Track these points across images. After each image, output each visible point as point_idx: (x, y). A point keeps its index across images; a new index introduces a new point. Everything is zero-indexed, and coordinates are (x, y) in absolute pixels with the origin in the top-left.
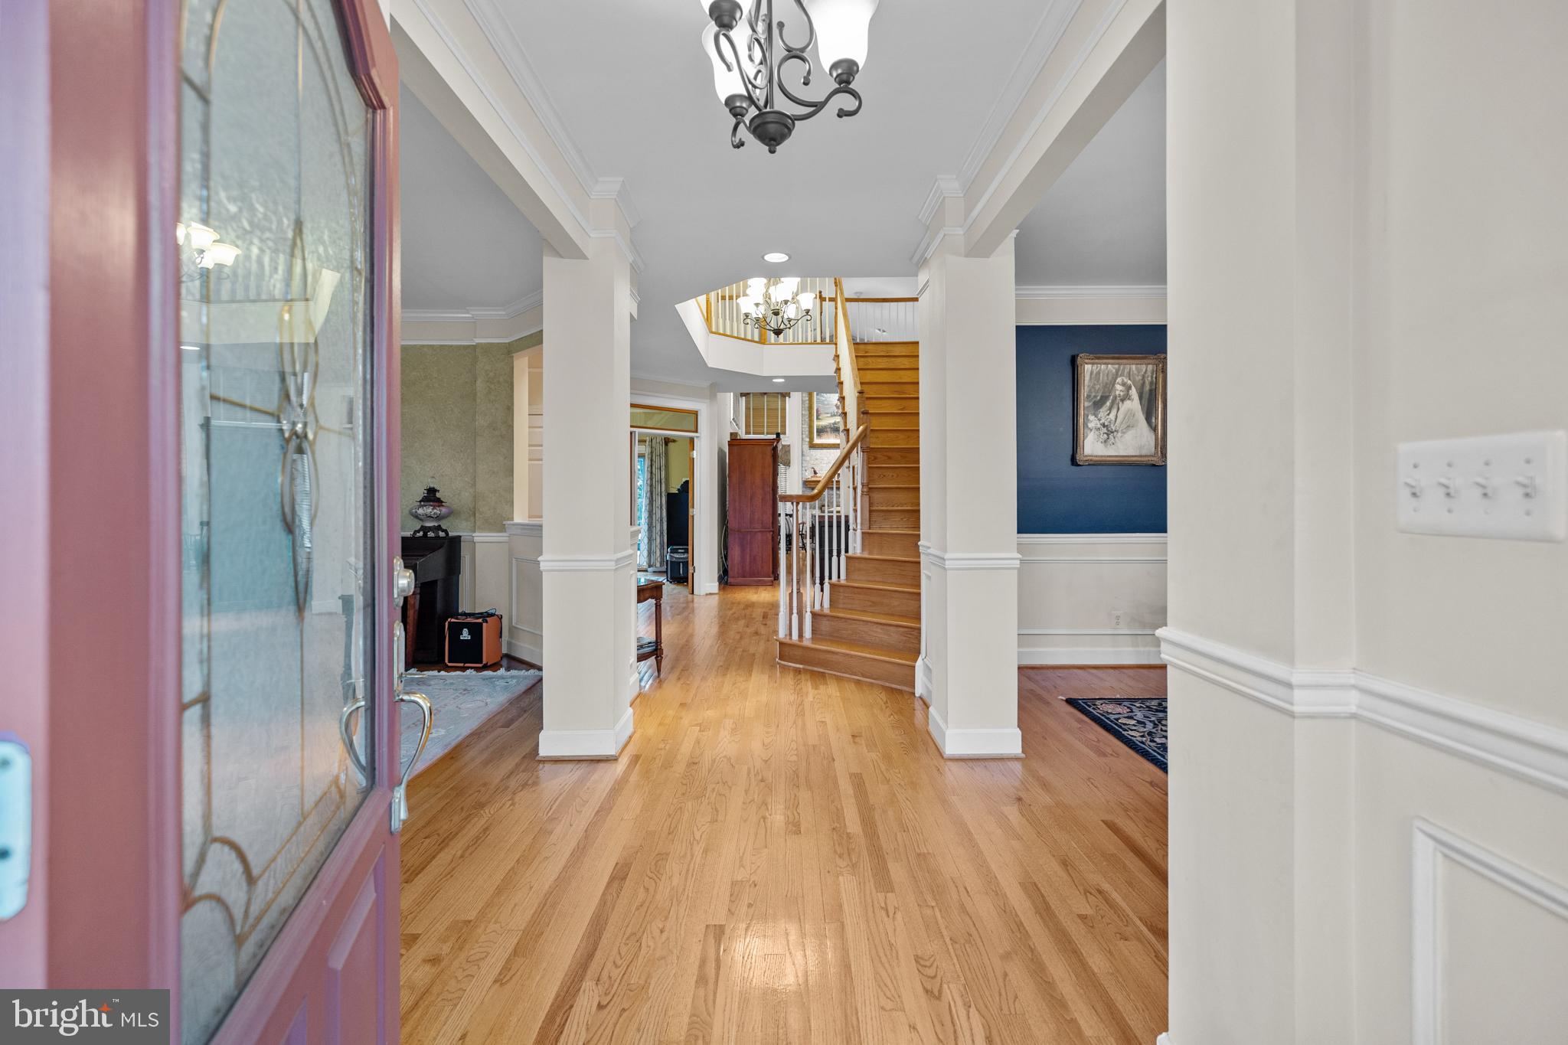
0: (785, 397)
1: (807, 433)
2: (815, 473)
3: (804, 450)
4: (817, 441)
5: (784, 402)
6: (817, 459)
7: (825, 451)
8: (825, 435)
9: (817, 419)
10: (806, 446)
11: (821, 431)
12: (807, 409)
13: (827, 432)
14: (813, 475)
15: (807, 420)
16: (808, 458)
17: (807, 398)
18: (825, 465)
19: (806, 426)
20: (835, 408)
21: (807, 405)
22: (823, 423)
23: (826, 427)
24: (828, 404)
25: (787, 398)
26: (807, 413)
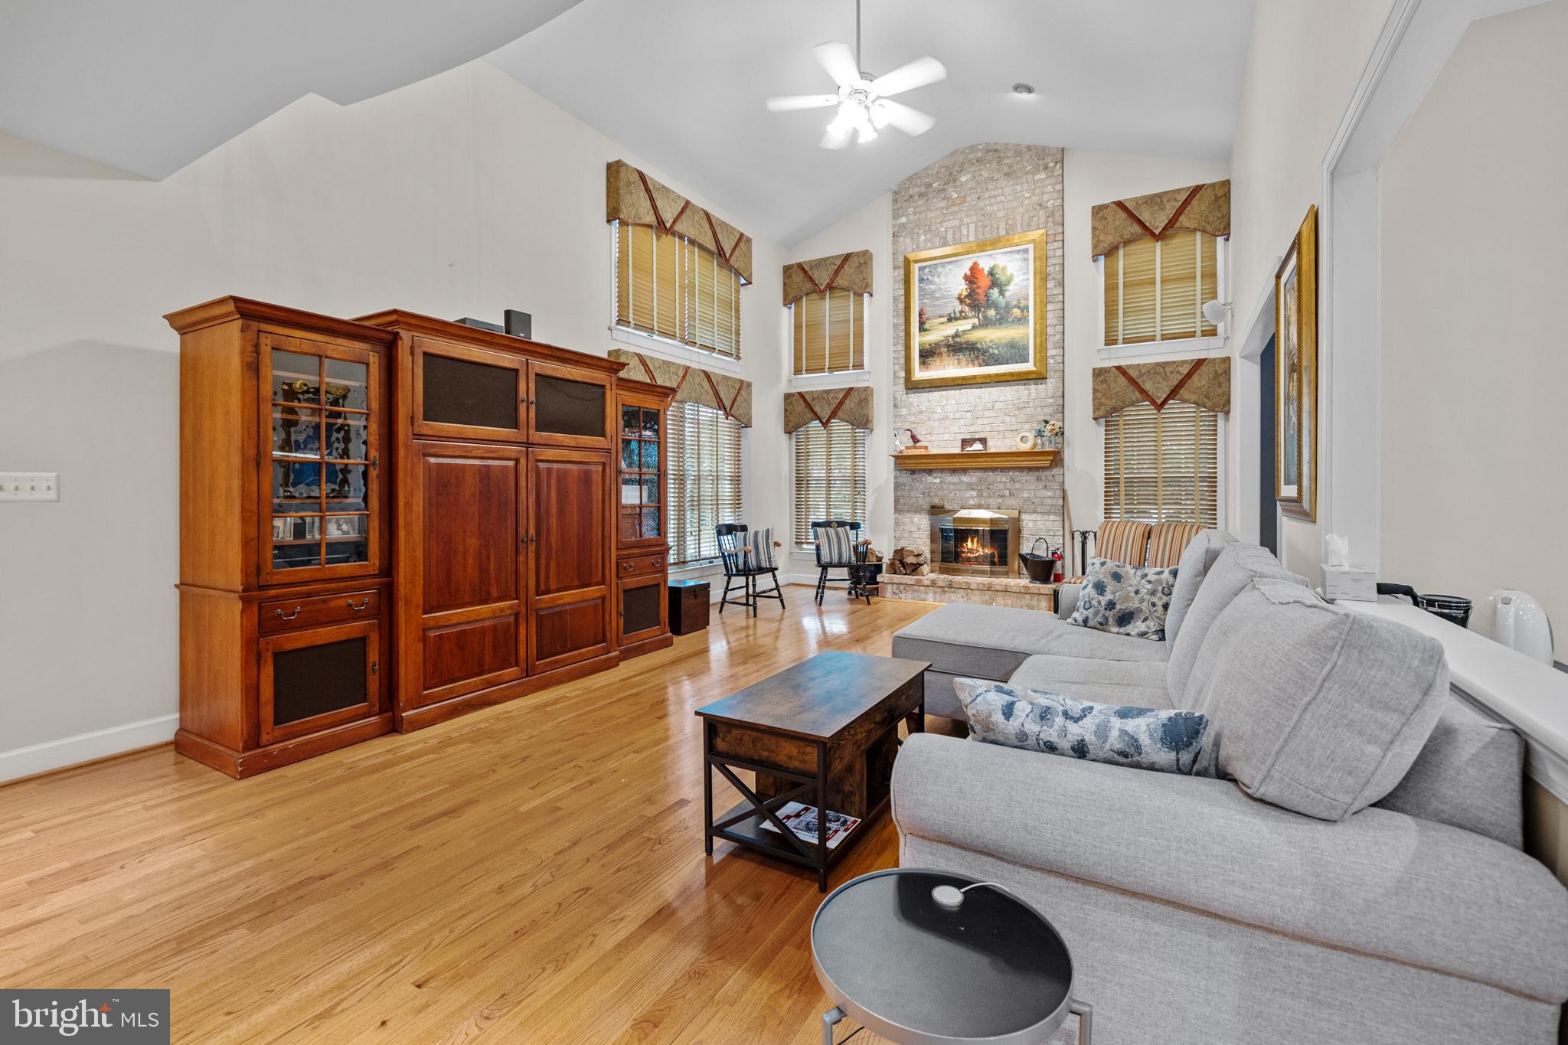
0: (862, 295)
1: (902, 361)
2: (915, 439)
3: (898, 396)
4: (919, 374)
5: (859, 305)
6: (921, 412)
7: (936, 395)
8: (936, 362)
9: (922, 329)
10: (901, 387)
11: (928, 354)
12: (902, 313)
13: (940, 354)
14: (911, 444)
15: (902, 334)
16: (904, 411)
17: (902, 292)
18: (936, 424)
19: (901, 348)
20: (957, 302)
21: (902, 306)
22: (932, 337)
23: (937, 345)
24: (943, 297)
25: (866, 295)
26: (902, 320)
